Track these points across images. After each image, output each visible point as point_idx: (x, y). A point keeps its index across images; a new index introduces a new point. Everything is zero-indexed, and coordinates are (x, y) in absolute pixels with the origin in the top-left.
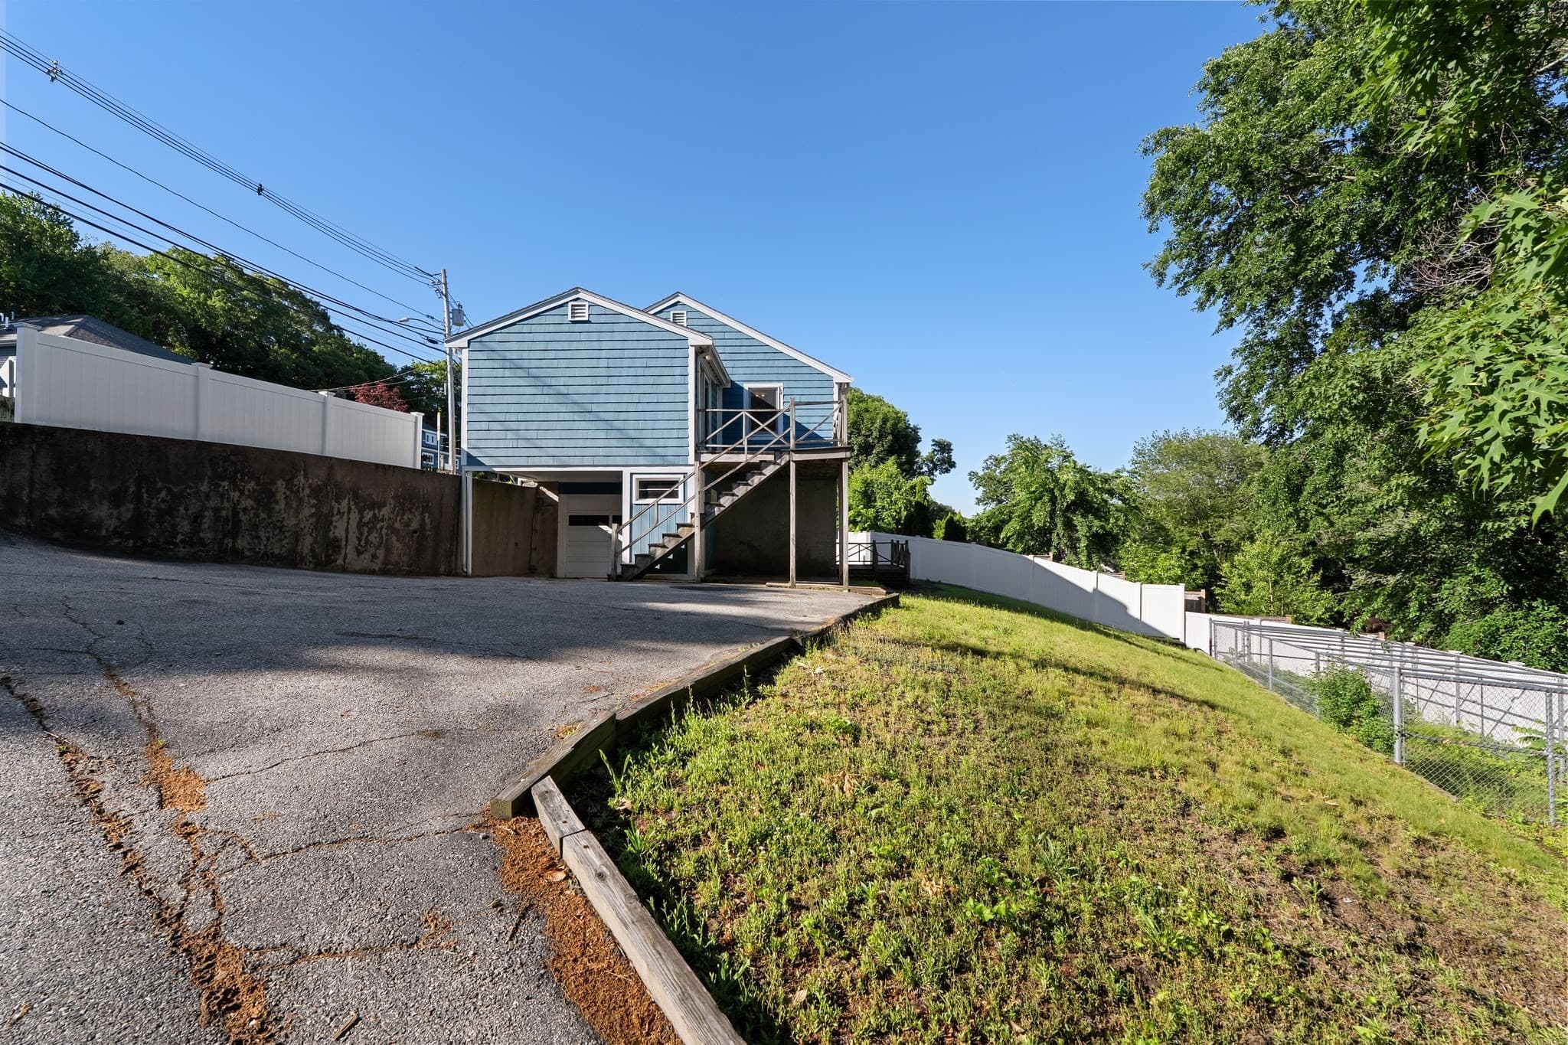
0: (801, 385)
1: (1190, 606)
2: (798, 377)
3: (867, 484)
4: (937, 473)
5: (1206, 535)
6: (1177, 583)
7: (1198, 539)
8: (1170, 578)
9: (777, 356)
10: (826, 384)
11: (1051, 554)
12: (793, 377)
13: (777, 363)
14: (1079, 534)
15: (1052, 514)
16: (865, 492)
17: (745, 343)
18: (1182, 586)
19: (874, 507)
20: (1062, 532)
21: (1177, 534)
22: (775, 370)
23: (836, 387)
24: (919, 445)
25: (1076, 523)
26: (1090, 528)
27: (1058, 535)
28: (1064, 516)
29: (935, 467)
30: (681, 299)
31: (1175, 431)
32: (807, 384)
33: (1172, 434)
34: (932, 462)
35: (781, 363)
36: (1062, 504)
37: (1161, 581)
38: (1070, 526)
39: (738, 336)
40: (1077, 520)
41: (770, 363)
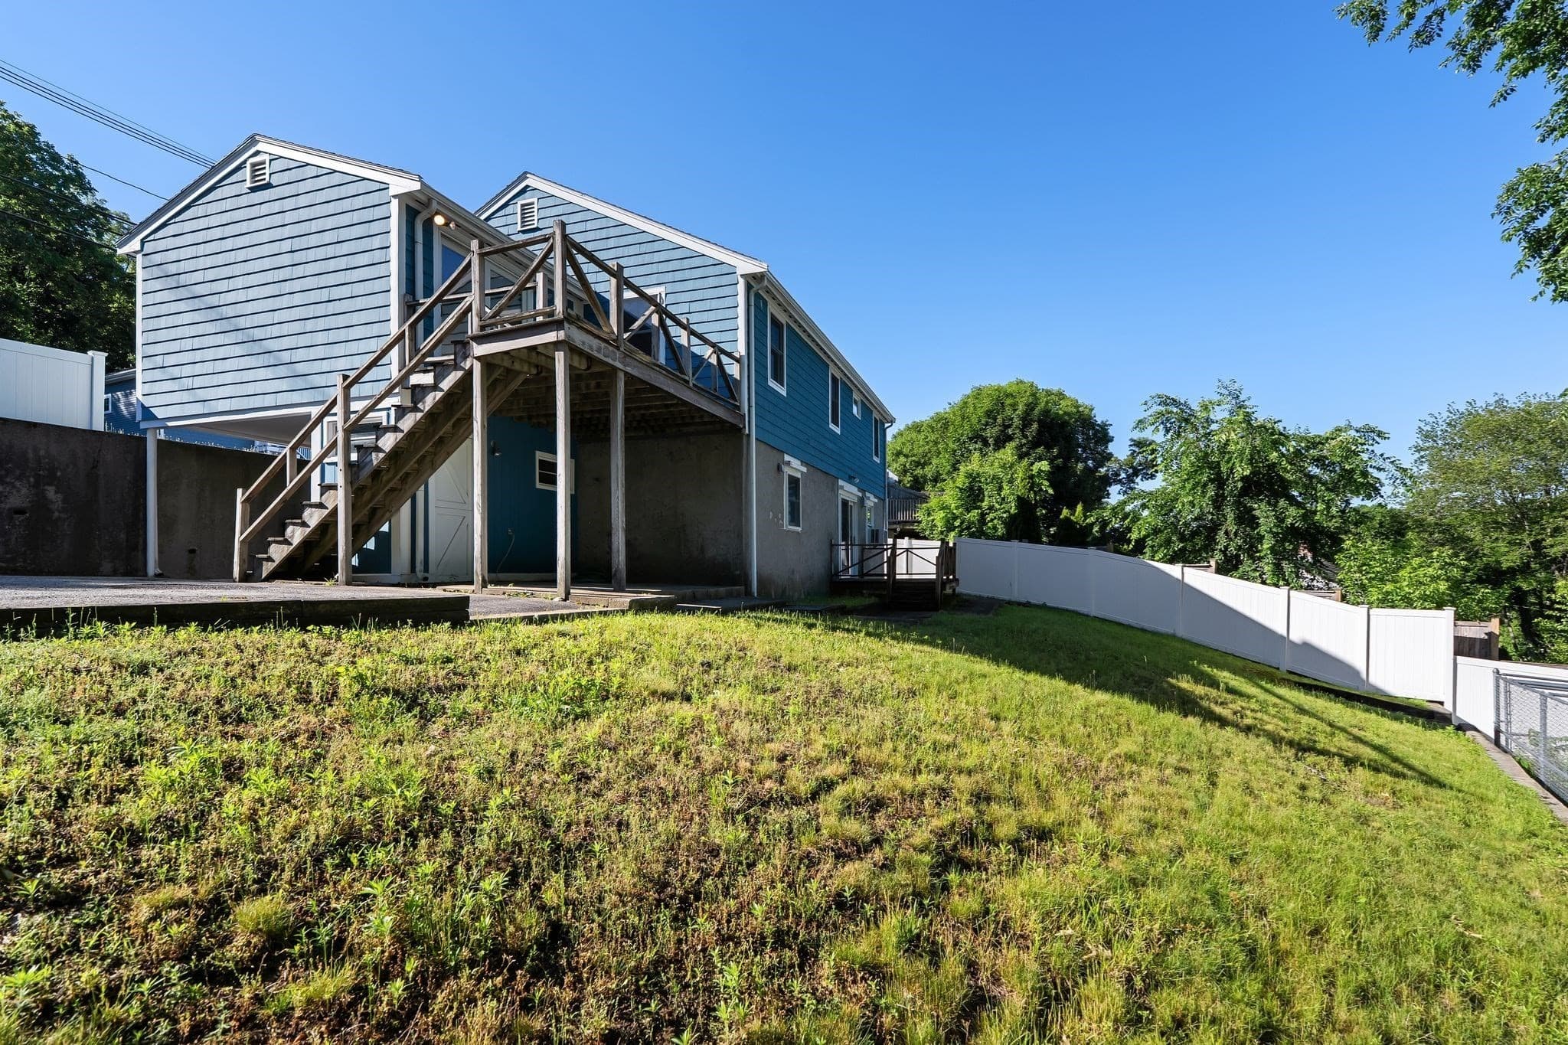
0: (690, 285)
1: (1464, 647)
2: (687, 274)
3: (973, 477)
4: (1138, 480)
5: (1537, 545)
6: (1440, 606)
7: (1524, 550)
8: (1424, 598)
9: (656, 246)
10: (725, 280)
11: (1213, 563)
12: (679, 276)
13: (657, 257)
14: (1262, 529)
15: (1218, 502)
16: (971, 488)
17: (613, 232)
18: (1449, 613)
19: (979, 508)
20: (1233, 528)
21: (1487, 544)
22: (654, 268)
23: (742, 281)
24: (1111, 445)
25: (1257, 513)
26: (1280, 520)
27: (1226, 533)
28: (1238, 504)
29: (1136, 473)
30: (531, 181)
31: (1484, 399)
32: (699, 284)
33: (1480, 403)
34: (1131, 467)
35: (663, 256)
36: (1234, 485)
37: (1408, 602)
38: (1247, 519)
39: (604, 223)
40: (1261, 510)
41: (647, 259)
